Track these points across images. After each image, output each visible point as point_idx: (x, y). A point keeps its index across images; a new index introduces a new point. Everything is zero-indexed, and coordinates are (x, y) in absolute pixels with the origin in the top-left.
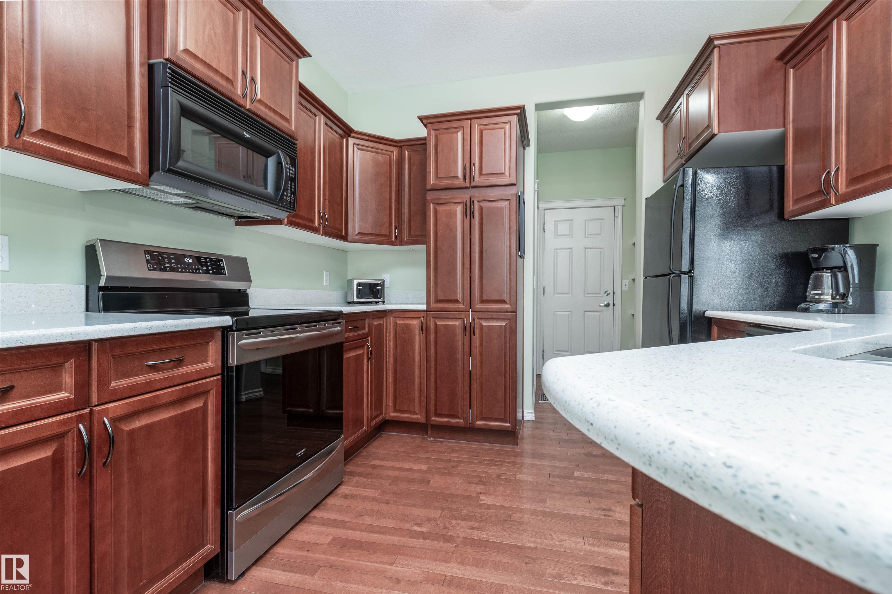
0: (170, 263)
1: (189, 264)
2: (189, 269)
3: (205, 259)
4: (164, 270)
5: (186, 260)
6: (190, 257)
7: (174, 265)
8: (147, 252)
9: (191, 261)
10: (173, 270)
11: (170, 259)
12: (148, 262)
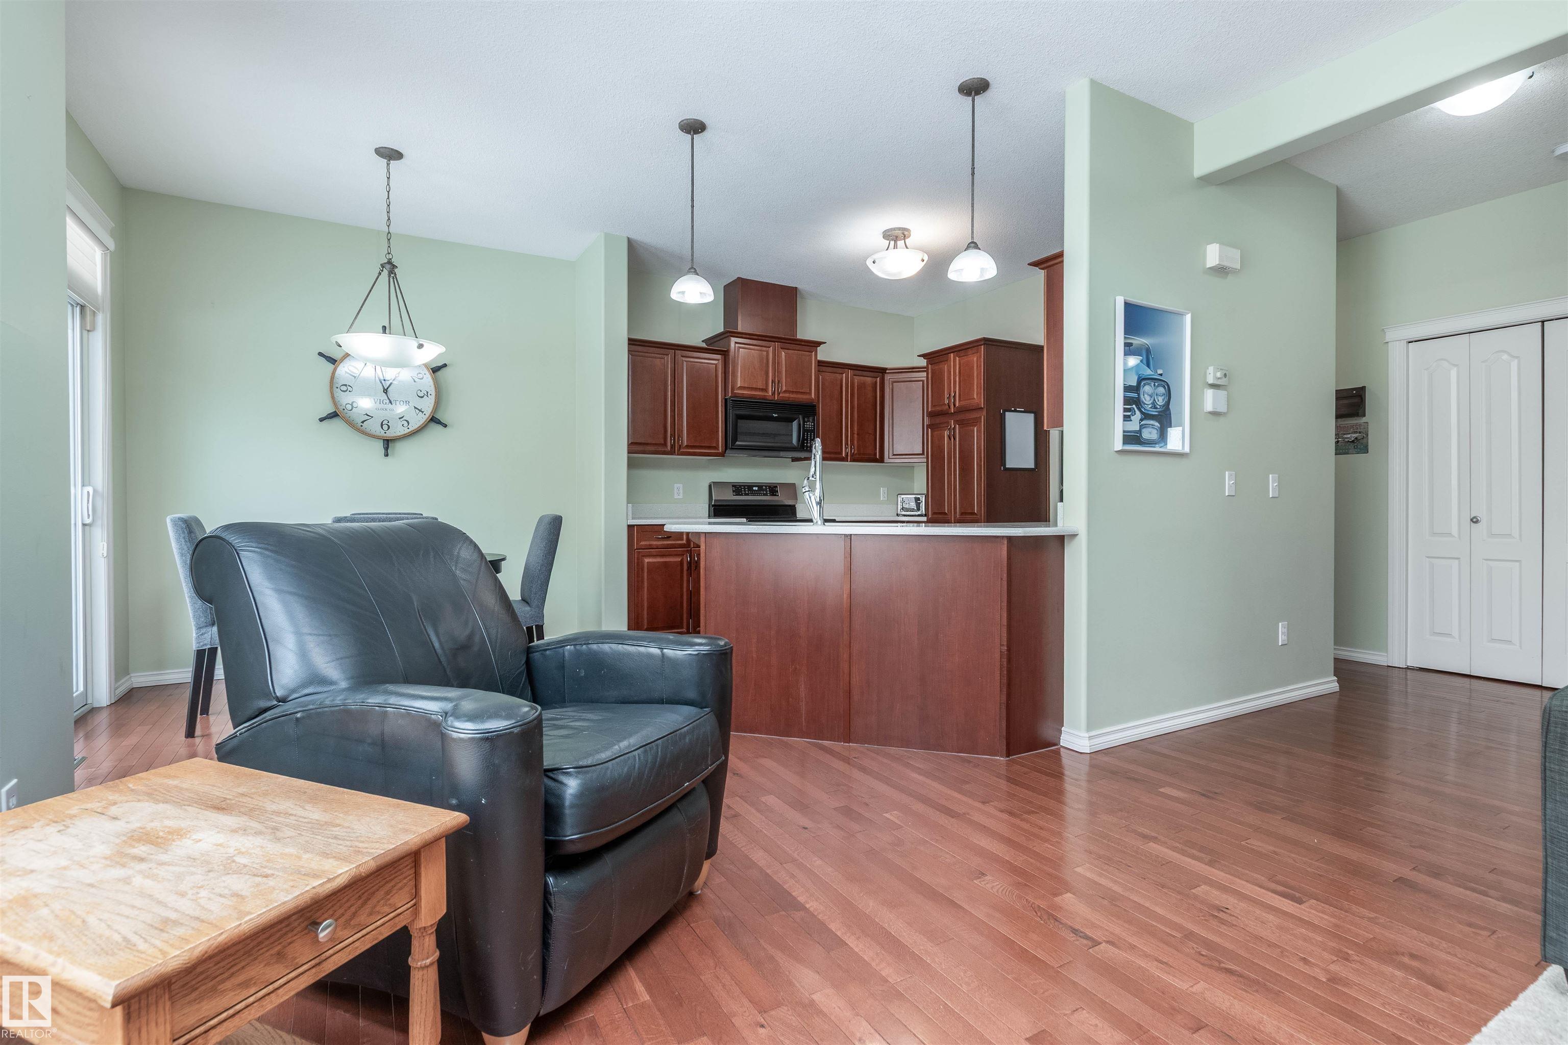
0: (745, 491)
1: (755, 490)
2: (755, 493)
3: (766, 486)
4: (742, 495)
5: (754, 488)
6: (756, 486)
7: (747, 492)
8: (733, 486)
9: (757, 489)
10: (746, 494)
11: (745, 489)
12: (733, 491)
